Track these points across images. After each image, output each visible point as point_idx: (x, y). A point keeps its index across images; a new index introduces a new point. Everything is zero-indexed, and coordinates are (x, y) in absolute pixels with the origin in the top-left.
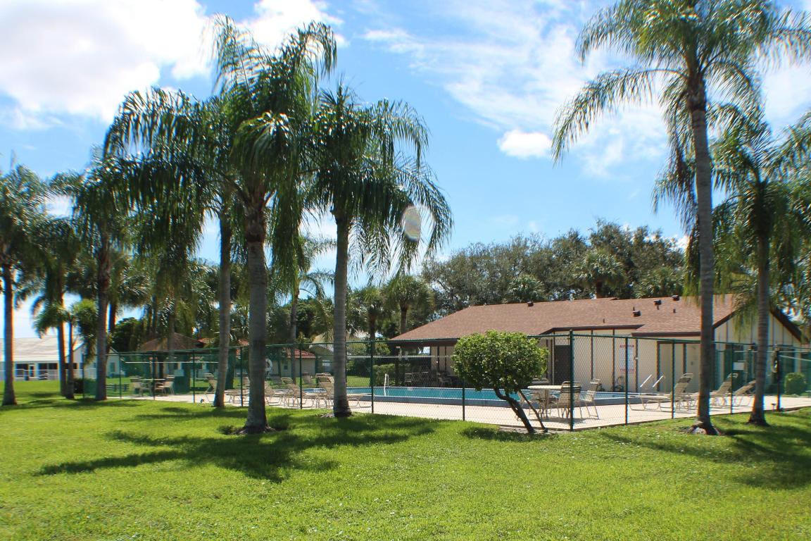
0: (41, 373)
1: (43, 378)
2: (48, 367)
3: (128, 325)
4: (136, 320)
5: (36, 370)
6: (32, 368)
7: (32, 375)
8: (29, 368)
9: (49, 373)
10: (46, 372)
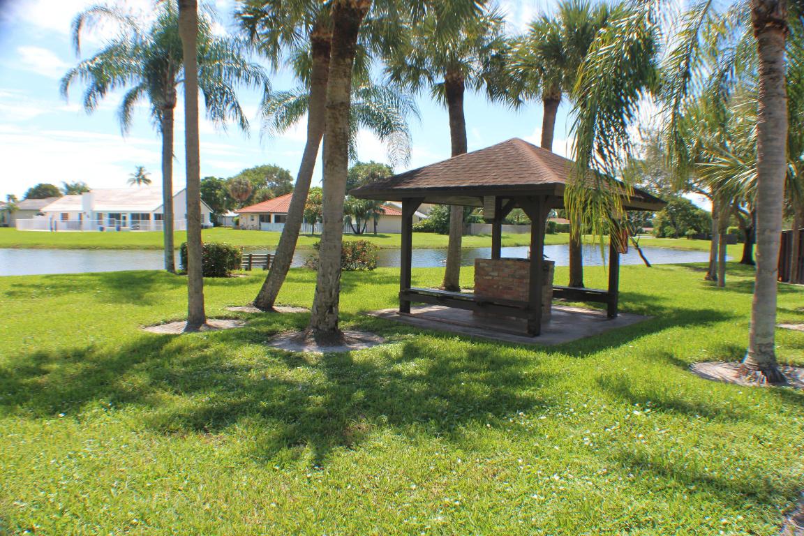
0: (133, 223)
1: (135, 228)
2: (140, 217)
3: (209, 182)
4: (216, 179)
5: (129, 220)
6: (124, 218)
7: (124, 225)
8: (122, 218)
9: (142, 222)
10: (138, 222)
